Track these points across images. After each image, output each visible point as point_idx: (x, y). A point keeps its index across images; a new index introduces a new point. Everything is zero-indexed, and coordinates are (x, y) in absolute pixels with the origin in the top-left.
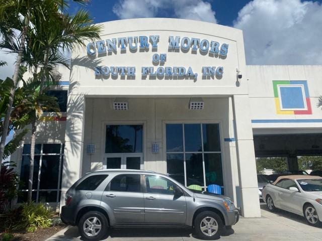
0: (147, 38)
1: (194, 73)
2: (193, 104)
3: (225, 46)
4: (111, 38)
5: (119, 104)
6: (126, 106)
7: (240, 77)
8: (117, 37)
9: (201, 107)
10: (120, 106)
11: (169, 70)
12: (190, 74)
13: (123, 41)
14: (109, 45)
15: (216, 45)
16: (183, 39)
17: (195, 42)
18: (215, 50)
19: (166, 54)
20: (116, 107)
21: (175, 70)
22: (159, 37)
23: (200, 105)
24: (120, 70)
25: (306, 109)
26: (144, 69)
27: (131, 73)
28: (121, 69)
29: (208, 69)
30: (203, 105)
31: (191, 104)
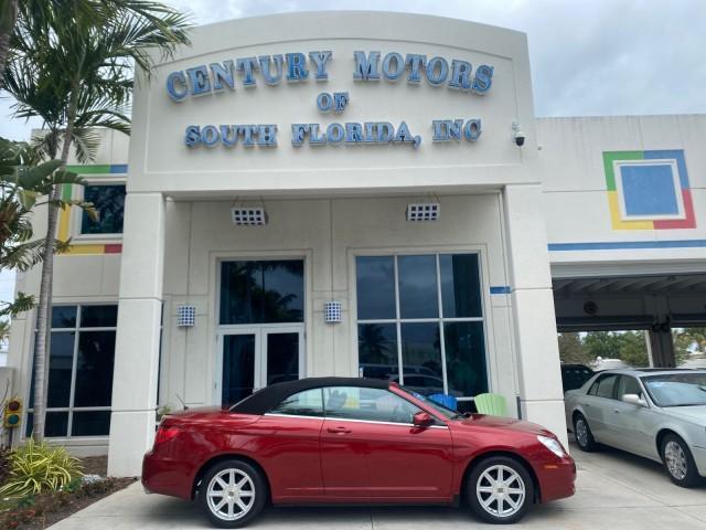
0: (304, 58)
1: (413, 135)
2: (414, 209)
3: (486, 71)
4: (220, 60)
5: (251, 213)
6: (262, 216)
7: (520, 141)
8: (235, 57)
9: (434, 214)
10: (248, 216)
11: (355, 128)
12: (403, 137)
13: (247, 67)
14: (216, 77)
15: (463, 69)
16: (386, 57)
17: (416, 64)
18: (461, 80)
19: (347, 94)
20: (238, 219)
21: (370, 130)
22: (331, 54)
23: (431, 212)
24: (241, 132)
25: (682, 215)
26: (297, 129)
27: (267, 138)
28: (244, 131)
29: (444, 125)
30: (438, 211)
31: (410, 209)
